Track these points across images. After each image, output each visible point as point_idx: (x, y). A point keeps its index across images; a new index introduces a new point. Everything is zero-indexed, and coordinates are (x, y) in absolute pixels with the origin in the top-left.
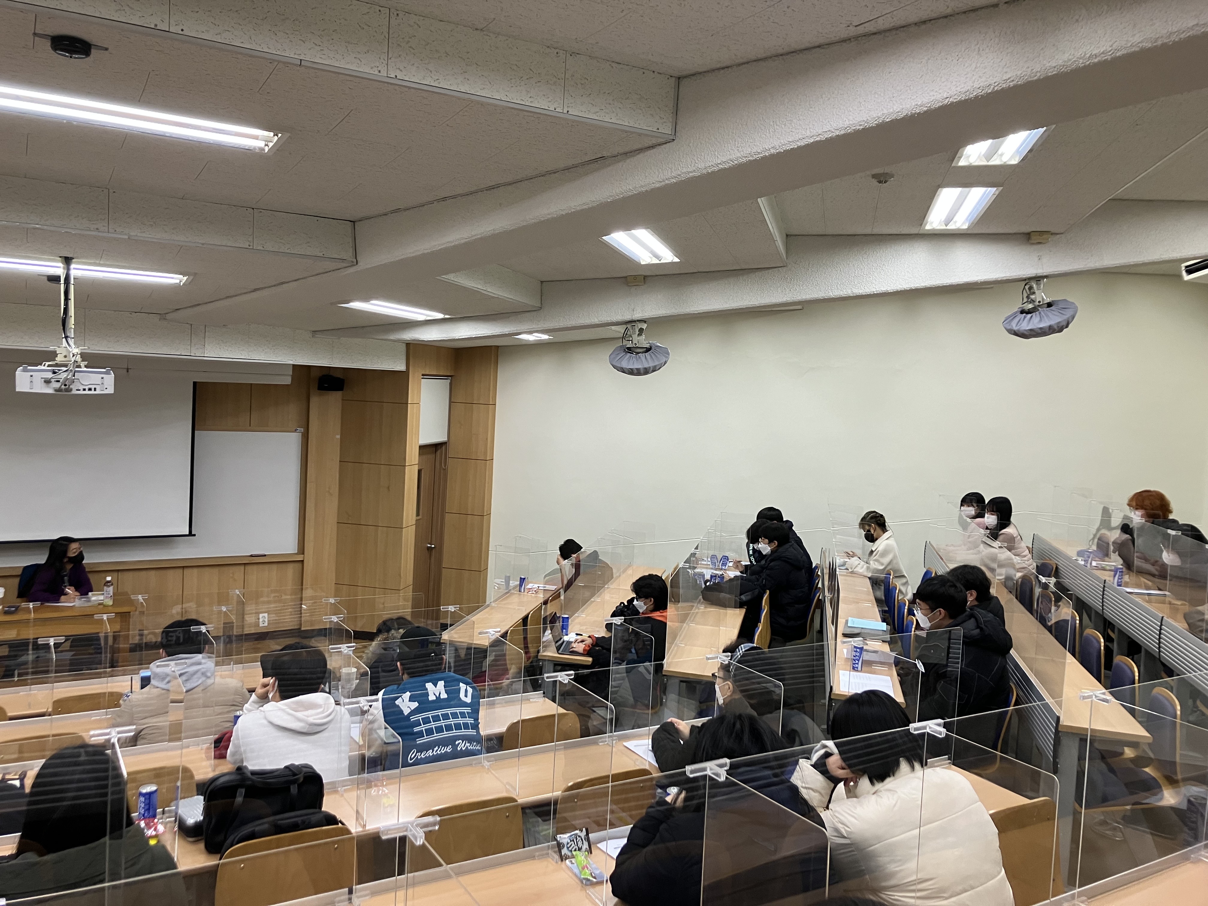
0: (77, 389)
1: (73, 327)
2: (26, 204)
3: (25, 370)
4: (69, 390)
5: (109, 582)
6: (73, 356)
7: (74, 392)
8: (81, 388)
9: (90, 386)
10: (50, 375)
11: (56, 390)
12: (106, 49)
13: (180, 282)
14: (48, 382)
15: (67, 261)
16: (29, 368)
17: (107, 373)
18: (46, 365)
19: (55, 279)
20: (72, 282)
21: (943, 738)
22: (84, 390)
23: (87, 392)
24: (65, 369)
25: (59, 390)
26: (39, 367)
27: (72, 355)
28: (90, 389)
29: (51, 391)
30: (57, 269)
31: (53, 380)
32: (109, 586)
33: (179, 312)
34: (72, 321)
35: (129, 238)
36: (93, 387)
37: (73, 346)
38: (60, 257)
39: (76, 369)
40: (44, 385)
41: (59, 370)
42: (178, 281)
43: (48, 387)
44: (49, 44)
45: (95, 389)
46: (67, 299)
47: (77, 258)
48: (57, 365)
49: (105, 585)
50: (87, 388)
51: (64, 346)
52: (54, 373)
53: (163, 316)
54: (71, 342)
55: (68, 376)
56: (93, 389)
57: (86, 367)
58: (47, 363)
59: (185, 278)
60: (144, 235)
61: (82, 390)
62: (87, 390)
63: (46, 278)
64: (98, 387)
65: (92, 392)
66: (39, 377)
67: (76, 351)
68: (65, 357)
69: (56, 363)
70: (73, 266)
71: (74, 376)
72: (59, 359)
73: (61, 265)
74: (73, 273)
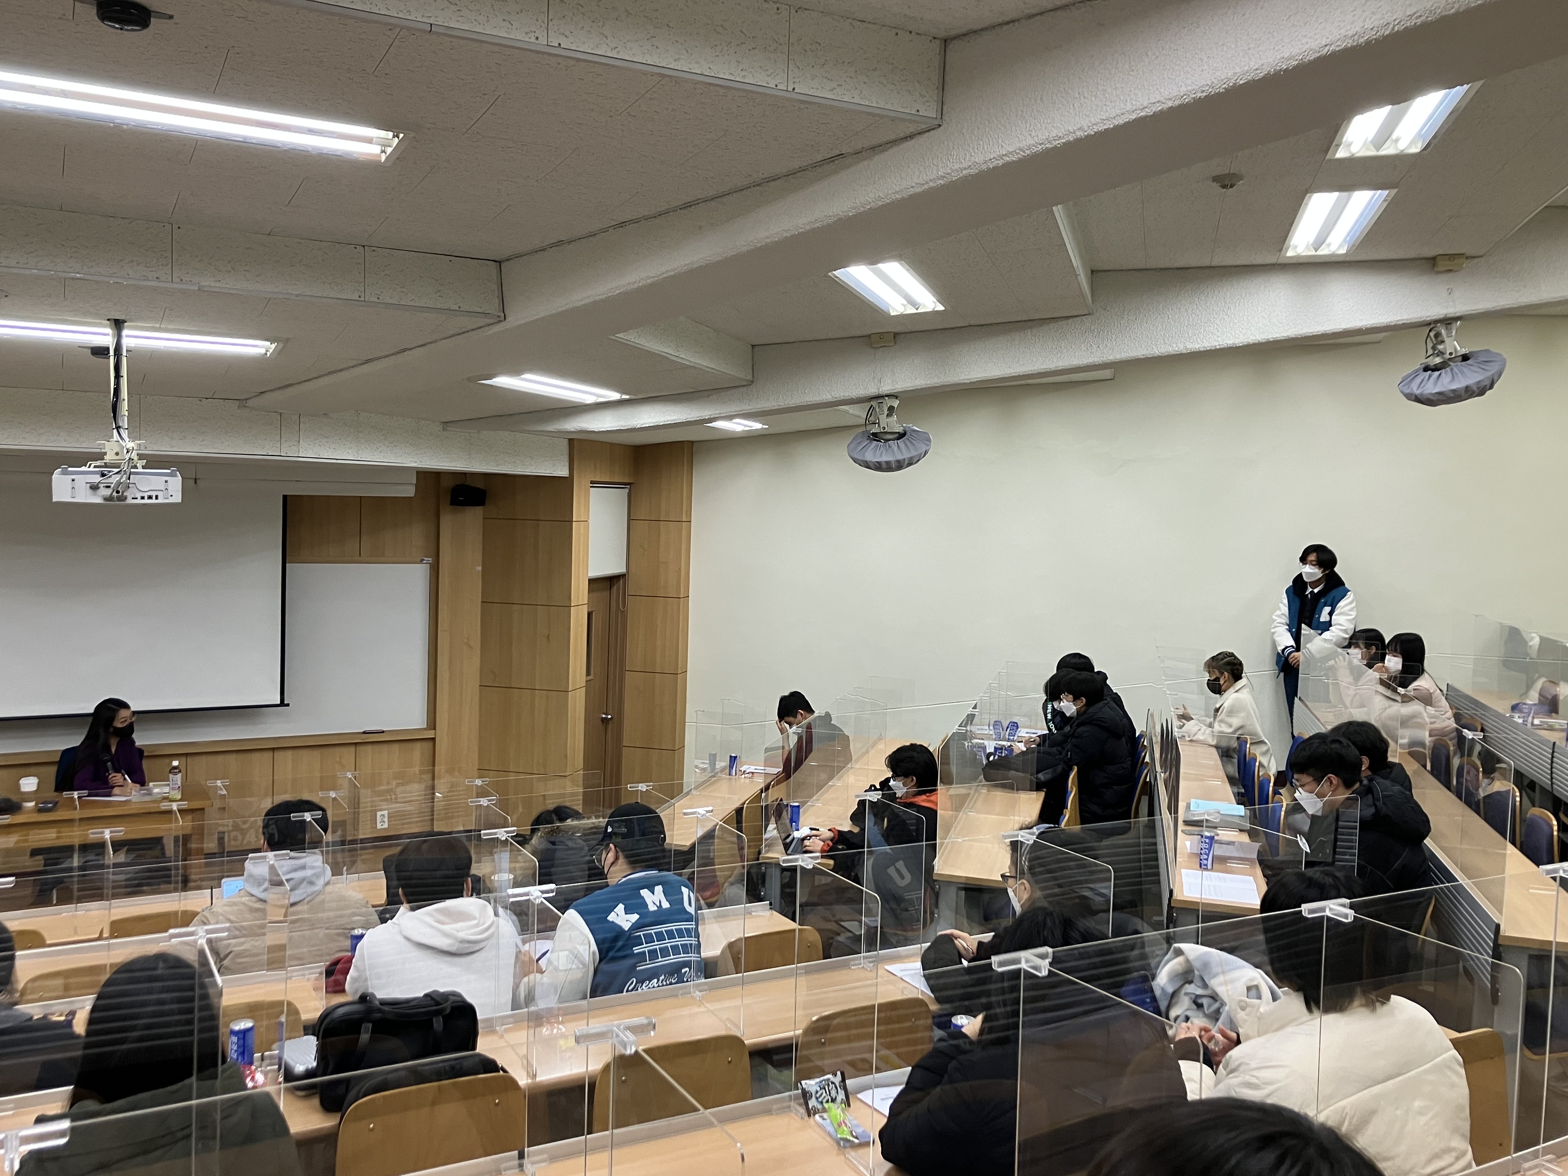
0: (133, 497)
1: (126, 413)
2: (63, 245)
3: (65, 473)
4: (123, 498)
5: (175, 768)
6: (128, 452)
7: (130, 501)
8: (139, 495)
9: (150, 493)
10: (97, 479)
11: (105, 499)
12: (171, 17)
13: (267, 351)
14: (94, 488)
15: (118, 325)
16: (70, 469)
17: (172, 475)
18: (92, 466)
19: (100, 352)
20: (124, 353)
21: (1349, 923)
22: (143, 498)
23: (146, 501)
24: (116, 470)
25: (109, 499)
26: (83, 469)
27: (125, 451)
28: (150, 497)
29: (98, 500)
30: (104, 337)
31: (101, 486)
32: (176, 774)
33: (266, 396)
34: (124, 406)
35: (199, 290)
36: (154, 494)
37: (127, 439)
38: (108, 320)
39: (132, 470)
40: (90, 491)
41: (110, 472)
42: (263, 351)
43: (95, 495)
44: (94, 11)
45: (157, 497)
46: (118, 376)
47: (131, 320)
48: (106, 466)
49: (170, 772)
50: (146, 495)
51: (115, 439)
52: (103, 475)
53: (242, 403)
54: (125, 434)
55: (121, 479)
56: (154, 497)
57: (143, 467)
58: (94, 464)
59: (273, 346)
60: (218, 284)
61: (139, 498)
62: (146, 498)
63: (89, 351)
64: (160, 494)
65: (153, 501)
66: (82, 481)
67: (130, 445)
68: (117, 454)
69: (105, 463)
70: (125, 332)
71: (129, 479)
72: (108, 458)
73: (109, 331)
74: (126, 342)
